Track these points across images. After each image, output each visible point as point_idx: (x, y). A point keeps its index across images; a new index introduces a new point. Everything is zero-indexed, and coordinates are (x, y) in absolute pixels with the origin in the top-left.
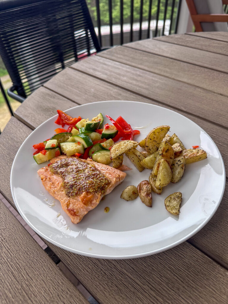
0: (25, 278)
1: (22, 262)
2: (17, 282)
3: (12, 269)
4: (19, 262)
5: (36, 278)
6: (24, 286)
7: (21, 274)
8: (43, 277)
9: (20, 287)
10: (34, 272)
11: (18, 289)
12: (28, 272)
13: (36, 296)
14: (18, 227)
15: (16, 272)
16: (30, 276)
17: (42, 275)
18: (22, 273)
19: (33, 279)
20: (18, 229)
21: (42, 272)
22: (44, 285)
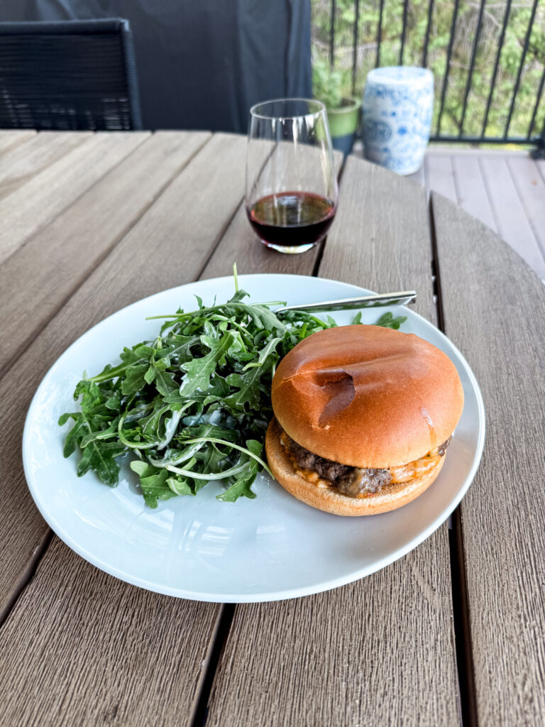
0: (516, 520)
1: (508, 544)
2: (533, 527)
3: (531, 550)
4: (513, 550)
5: (499, 506)
6: (523, 513)
7: (519, 530)
8: (489, 498)
9: (531, 517)
10: (499, 516)
11: (535, 517)
12: (508, 524)
13: (513, 488)
14: (481, 613)
15: (526, 540)
16: (506, 516)
17: (489, 501)
18: (517, 530)
19: (505, 509)
20: (481, 609)
21: (488, 505)
22: (494, 489)
